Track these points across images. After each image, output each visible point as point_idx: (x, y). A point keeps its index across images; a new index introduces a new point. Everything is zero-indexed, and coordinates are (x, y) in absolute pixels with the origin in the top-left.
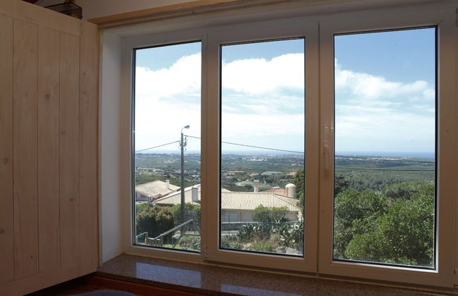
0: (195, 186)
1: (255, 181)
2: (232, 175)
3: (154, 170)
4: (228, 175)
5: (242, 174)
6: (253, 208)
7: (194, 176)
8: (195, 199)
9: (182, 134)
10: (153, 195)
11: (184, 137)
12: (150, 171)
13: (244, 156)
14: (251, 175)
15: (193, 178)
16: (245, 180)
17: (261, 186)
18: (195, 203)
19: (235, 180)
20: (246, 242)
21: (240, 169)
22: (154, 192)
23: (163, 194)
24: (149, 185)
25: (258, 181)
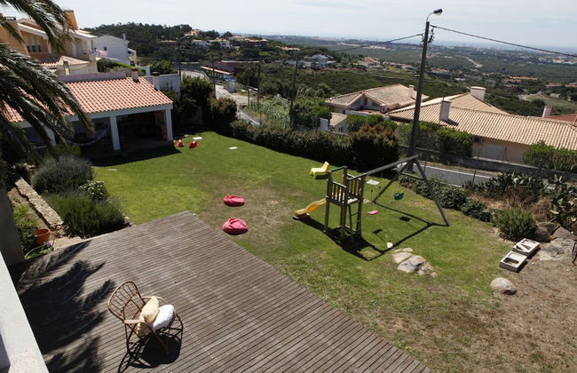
0: (447, 99)
1: (552, 95)
2: (516, 83)
3: (404, 67)
4: (510, 82)
5: (532, 83)
6: (530, 141)
7: (458, 79)
8: (444, 116)
9: (428, 24)
10: (389, 104)
11: (430, 28)
12: (398, 67)
13: (543, 56)
14: (547, 86)
15: (456, 82)
16: (536, 92)
17: (561, 104)
18: (442, 123)
19: (520, 91)
20: (496, 199)
21: (532, 74)
22: (391, 101)
23: (402, 104)
24: (386, 90)
25: (557, 96)
